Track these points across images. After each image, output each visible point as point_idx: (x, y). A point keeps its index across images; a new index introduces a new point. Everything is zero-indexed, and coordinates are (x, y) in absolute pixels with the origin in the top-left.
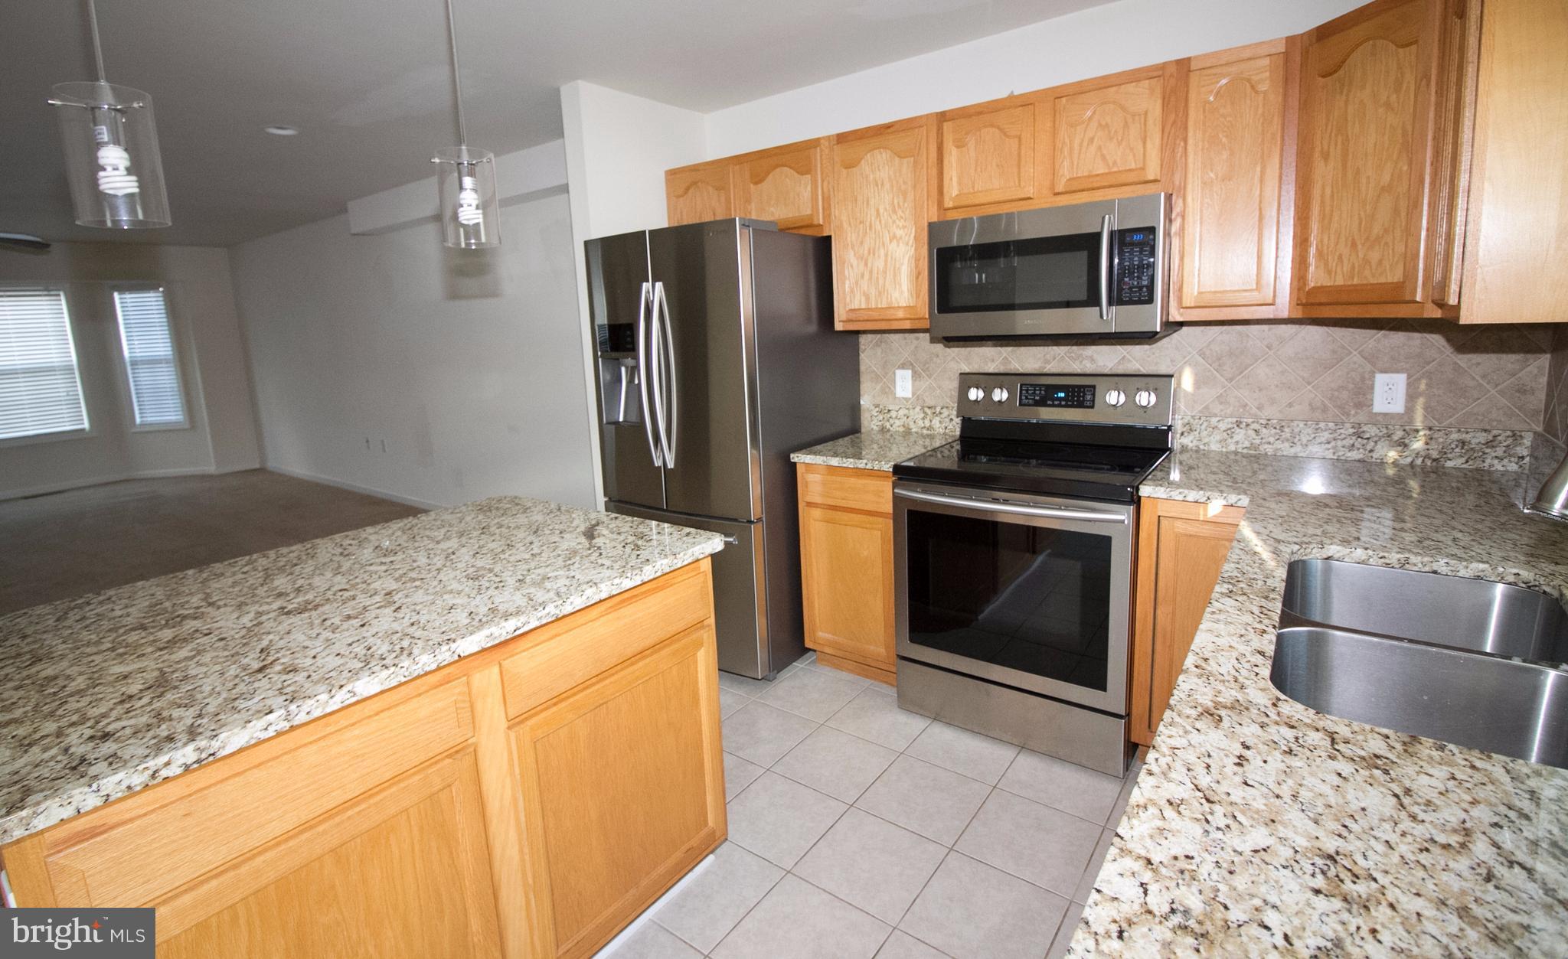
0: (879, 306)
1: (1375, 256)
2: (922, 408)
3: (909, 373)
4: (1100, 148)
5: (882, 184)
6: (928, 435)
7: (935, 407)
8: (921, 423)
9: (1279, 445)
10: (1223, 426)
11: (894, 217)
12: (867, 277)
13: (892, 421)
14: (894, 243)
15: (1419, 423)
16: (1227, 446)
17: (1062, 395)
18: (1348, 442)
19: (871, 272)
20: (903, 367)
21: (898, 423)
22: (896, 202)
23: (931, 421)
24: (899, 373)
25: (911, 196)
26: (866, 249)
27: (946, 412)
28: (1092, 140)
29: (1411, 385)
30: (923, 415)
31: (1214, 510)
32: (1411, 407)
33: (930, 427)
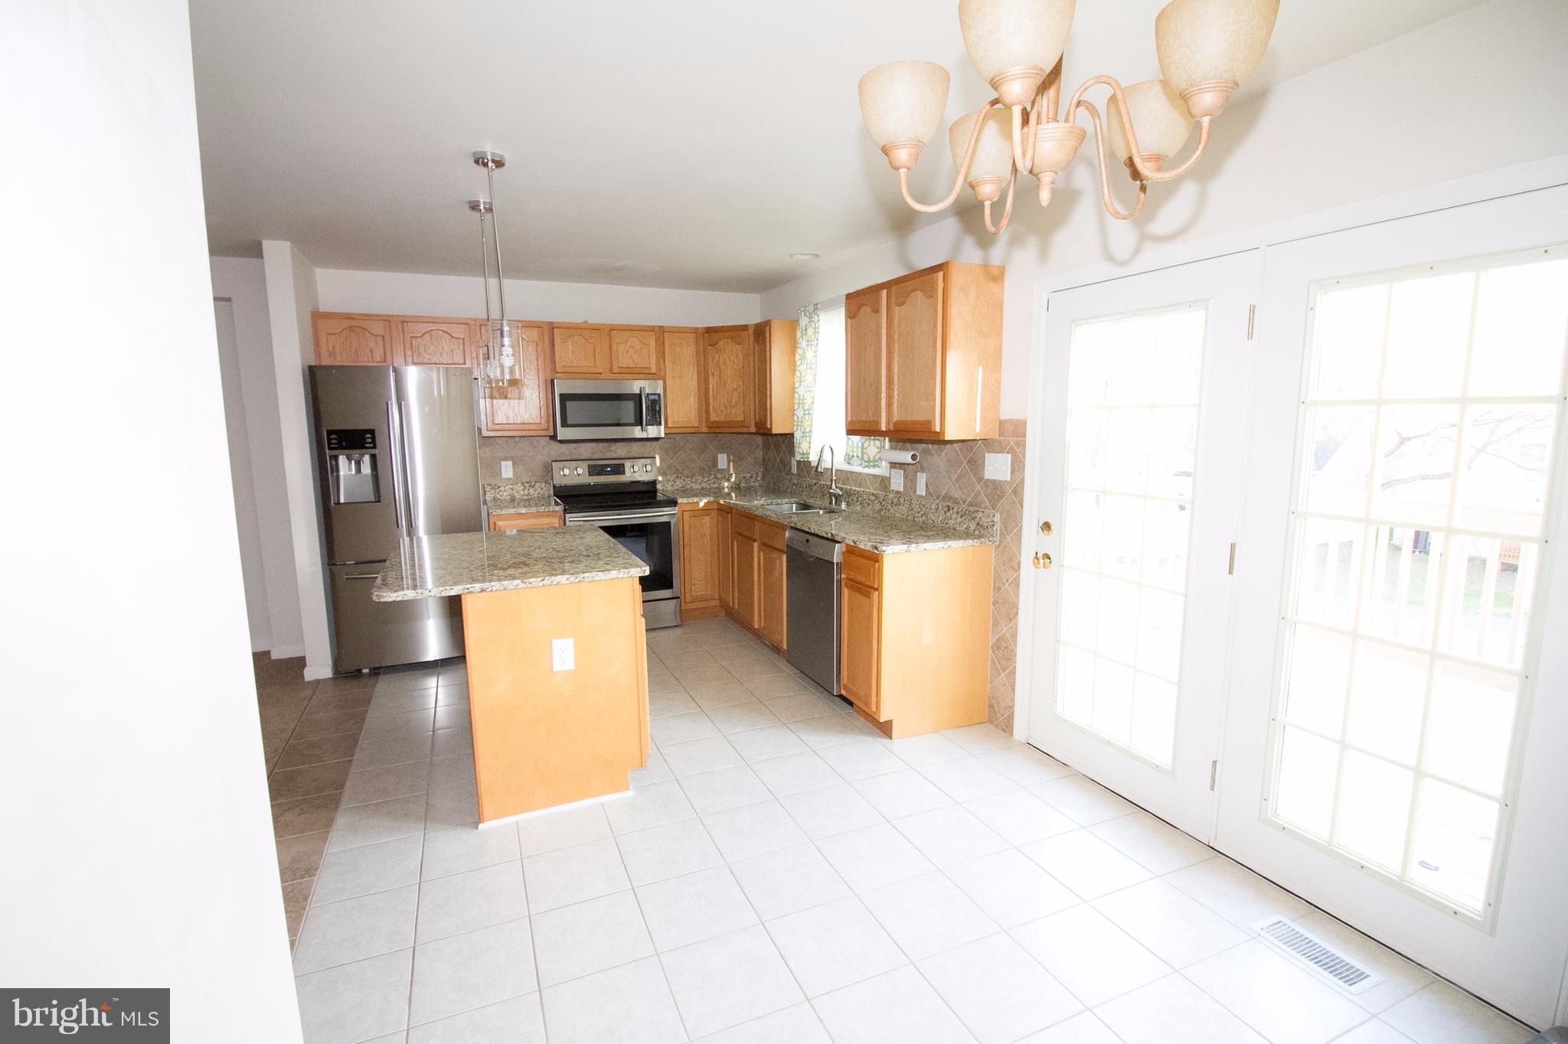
0: (516, 422)
1: (734, 411)
2: (523, 483)
3: (510, 463)
4: (631, 356)
6: (526, 497)
7: (531, 482)
8: (522, 493)
9: (691, 484)
10: (671, 479)
11: (524, 373)
13: (501, 493)
14: (525, 387)
15: (732, 472)
16: (674, 487)
17: (609, 469)
18: (713, 481)
20: (506, 459)
21: (505, 494)
22: (525, 365)
23: (529, 490)
24: (503, 463)
25: (535, 363)
27: (538, 485)
28: (628, 352)
29: (728, 457)
30: (523, 488)
31: (702, 504)
32: (729, 466)
33: (529, 494)
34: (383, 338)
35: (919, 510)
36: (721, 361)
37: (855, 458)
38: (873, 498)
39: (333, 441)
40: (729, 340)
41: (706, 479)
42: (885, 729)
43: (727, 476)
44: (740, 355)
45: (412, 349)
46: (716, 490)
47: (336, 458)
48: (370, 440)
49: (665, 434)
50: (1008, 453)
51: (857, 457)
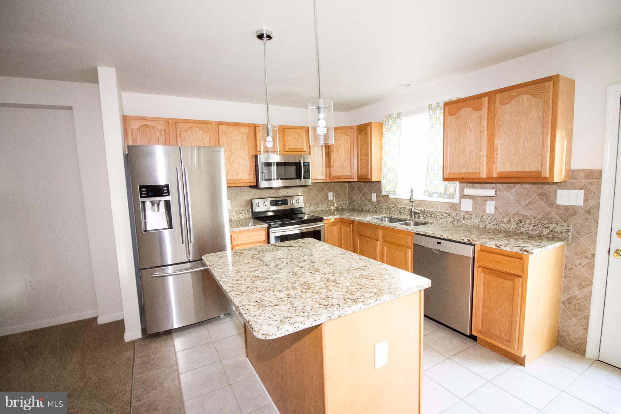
0: (237, 179)
1: (344, 170)
2: (236, 211)
3: (229, 201)
4: (294, 142)
5: (237, 141)
6: (238, 220)
7: (240, 211)
8: (235, 217)
9: (317, 209)
10: (308, 206)
11: (241, 151)
12: (232, 169)
14: (242, 159)
15: (335, 201)
16: (309, 210)
17: (280, 202)
18: (327, 206)
19: (234, 168)
22: (242, 147)
23: (239, 215)
25: (247, 146)
26: (232, 160)
27: (245, 212)
28: (292, 140)
29: (333, 194)
30: (236, 214)
31: (333, 220)
32: (333, 199)
33: (239, 218)
34: (165, 131)
35: (491, 222)
36: (338, 145)
37: (435, 193)
38: (446, 215)
39: (144, 192)
40: (343, 134)
41: (324, 205)
42: (519, 361)
43: (333, 203)
44: (349, 141)
45: (181, 137)
46: (328, 211)
47: (144, 203)
48: (166, 191)
49: (312, 183)
50: (581, 189)
51: (437, 193)
